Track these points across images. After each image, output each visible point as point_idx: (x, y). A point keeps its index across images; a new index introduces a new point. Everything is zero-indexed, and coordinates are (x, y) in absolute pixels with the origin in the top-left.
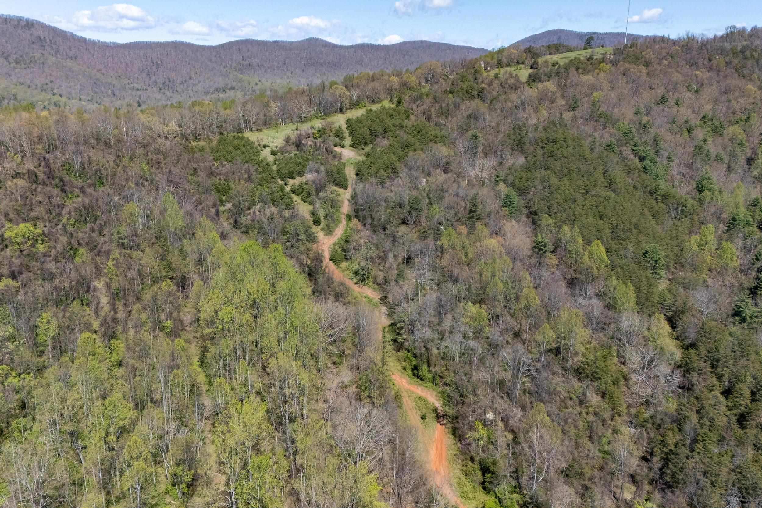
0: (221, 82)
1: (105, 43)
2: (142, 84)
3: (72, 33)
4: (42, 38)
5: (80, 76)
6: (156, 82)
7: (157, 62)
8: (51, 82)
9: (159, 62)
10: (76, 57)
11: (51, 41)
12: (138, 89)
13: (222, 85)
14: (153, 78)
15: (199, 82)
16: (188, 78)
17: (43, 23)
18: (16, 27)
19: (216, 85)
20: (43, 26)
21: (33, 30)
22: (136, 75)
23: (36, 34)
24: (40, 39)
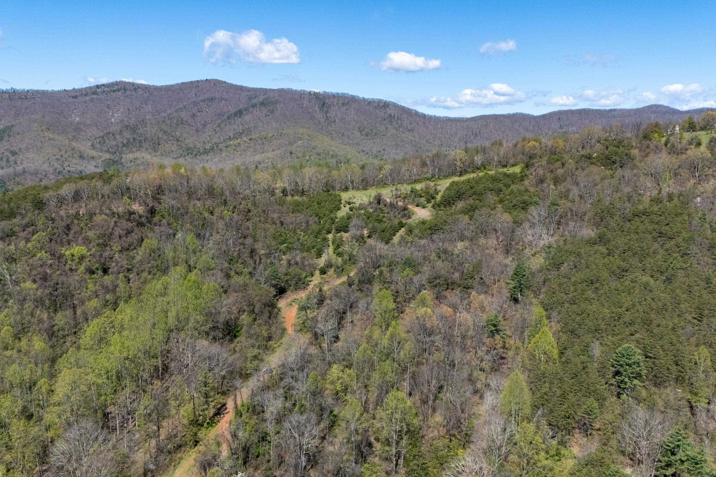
3: (416, 111)
4: (393, 115)
8: (384, 150)
9: (477, 132)
10: (413, 130)
11: (398, 117)
18: (376, 107)
20: (395, 105)
21: (387, 109)
23: (389, 112)
24: (391, 116)
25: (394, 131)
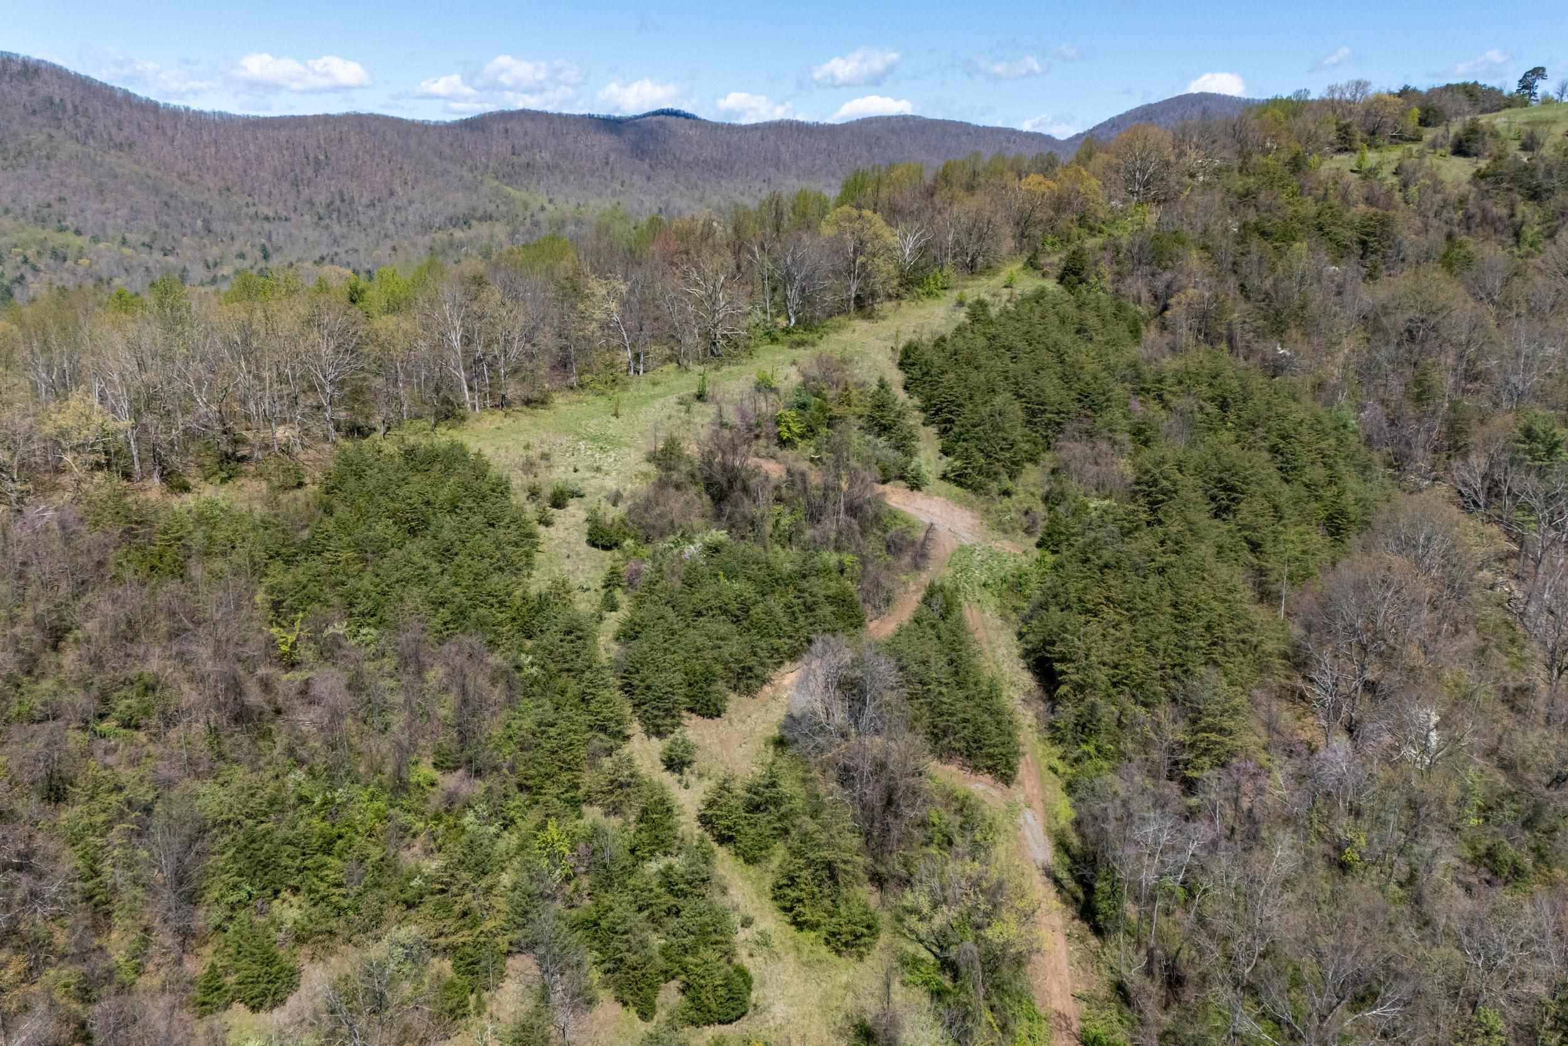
0: (460, 202)
1: (201, 112)
2: (280, 207)
3: (127, 91)
4: (57, 101)
5: (130, 187)
6: (311, 203)
7: (316, 158)
9: (322, 157)
10: (130, 146)
11: (75, 107)
12: (267, 218)
13: (462, 209)
14: (306, 192)
15: (411, 202)
16: (386, 192)
17: (61, 68)
19: (450, 210)
20: (59, 73)
21: (37, 83)
22: (266, 187)
23: (43, 92)
24: (52, 103)
25: (72, 147)
